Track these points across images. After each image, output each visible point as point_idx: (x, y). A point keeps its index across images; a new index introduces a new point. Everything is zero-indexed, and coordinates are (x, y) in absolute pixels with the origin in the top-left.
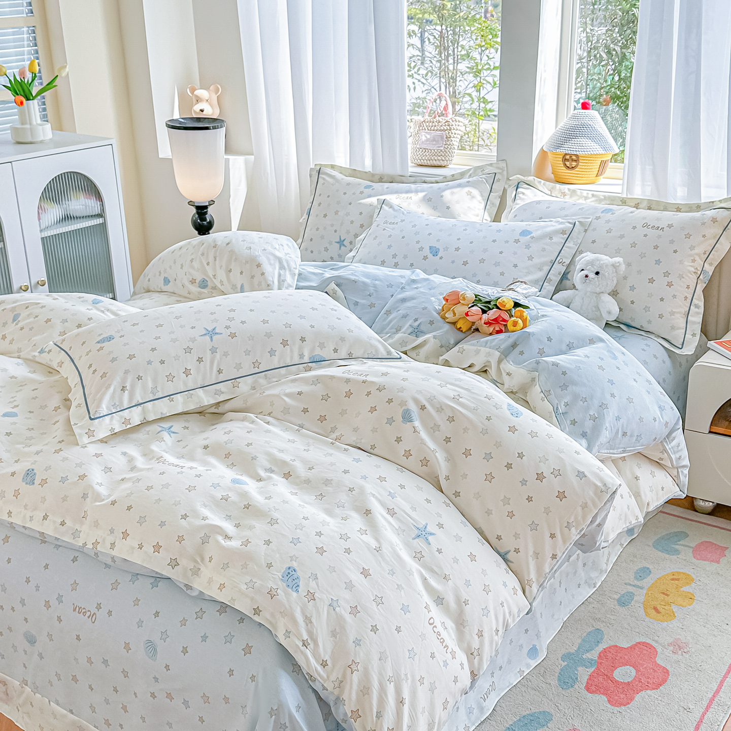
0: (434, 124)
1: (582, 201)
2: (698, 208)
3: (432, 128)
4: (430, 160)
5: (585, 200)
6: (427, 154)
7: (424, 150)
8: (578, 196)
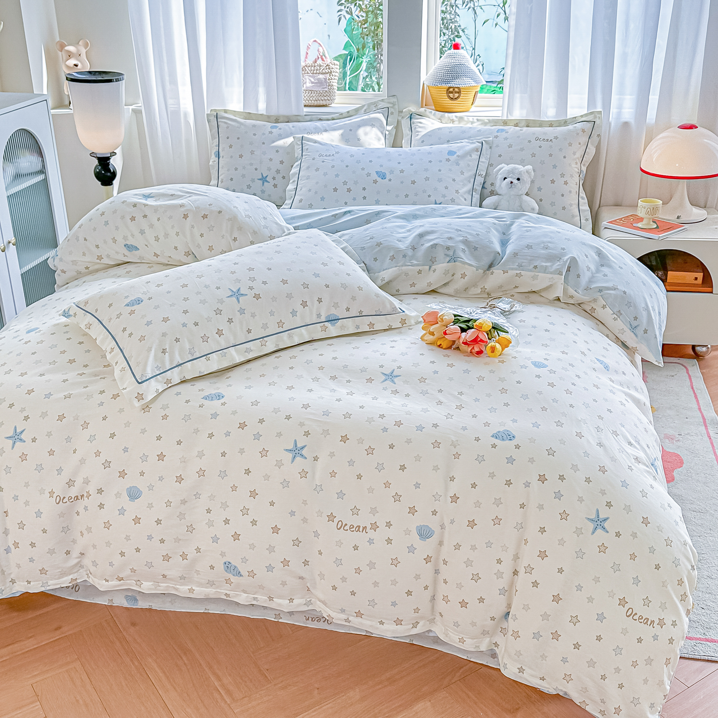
0: (316, 68)
1: (469, 125)
2: (565, 123)
3: (315, 72)
4: (317, 101)
5: (472, 124)
6: (314, 95)
7: (310, 92)
8: (465, 121)
